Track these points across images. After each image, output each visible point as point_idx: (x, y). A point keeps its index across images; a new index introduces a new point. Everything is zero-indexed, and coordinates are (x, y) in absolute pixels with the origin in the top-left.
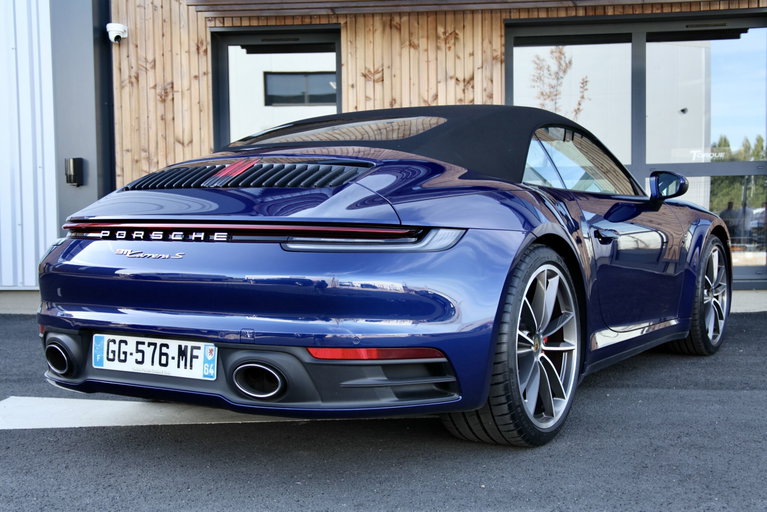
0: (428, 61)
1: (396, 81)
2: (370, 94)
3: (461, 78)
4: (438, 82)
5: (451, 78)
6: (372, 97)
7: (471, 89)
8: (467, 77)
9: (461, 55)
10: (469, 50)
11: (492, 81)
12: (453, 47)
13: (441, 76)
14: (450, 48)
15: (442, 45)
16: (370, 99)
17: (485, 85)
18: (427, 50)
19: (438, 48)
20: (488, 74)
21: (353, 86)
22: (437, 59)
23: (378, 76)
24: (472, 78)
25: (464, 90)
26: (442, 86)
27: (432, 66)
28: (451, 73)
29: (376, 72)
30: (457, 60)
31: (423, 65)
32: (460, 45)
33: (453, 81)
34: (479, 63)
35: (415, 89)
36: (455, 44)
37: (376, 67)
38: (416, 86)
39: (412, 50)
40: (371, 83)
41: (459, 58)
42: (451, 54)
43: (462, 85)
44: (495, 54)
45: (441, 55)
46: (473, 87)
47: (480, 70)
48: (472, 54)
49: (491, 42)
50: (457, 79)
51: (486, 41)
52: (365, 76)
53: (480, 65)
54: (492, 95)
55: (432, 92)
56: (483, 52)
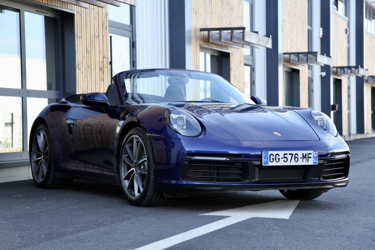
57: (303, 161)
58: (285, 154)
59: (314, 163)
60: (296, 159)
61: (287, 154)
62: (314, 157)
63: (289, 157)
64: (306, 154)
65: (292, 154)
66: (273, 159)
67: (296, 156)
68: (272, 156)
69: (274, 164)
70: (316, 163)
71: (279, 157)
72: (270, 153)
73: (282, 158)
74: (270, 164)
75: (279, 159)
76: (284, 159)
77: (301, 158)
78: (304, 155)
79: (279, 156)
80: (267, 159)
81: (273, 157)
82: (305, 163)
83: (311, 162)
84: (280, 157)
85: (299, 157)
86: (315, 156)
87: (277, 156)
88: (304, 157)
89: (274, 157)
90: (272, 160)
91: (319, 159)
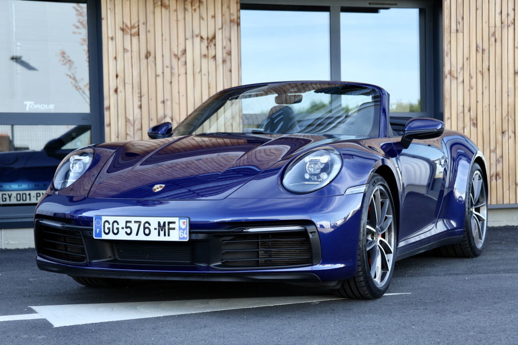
0: (177, 20)
1: (151, 36)
2: (128, 47)
3: (205, 37)
4: (186, 39)
5: (197, 36)
6: (130, 49)
7: (213, 47)
8: (210, 36)
9: (205, 16)
10: (211, 13)
11: (230, 41)
12: (198, 10)
13: (189, 35)
14: (195, 10)
15: (189, 6)
16: (128, 51)
17: (224, 44)
18: (176, 10)
19: (185, 9)
20: (228, 34)
21: (112, 39)
22: (185, 19)
23: (134, 31)
24: (214, 37)
25: (208, 47)
26: (189, 43)
27: (181, 24)
28: (197, 32)
29: (132, 27)
30: (202, 21)
31: (174, 23)
32: (203, 8)
33: (199, 39)
34: (219, 25)
35: (167, 44)
36: (199, 7)
37: (132, 24)
38: (168, 42)
39: (164, 9)
40: (129, 37)
41: (203, 19)
42: (196, 15)
43: (205, 43)
44: (232, 18)
45: (189, 15)
46: (215, 45)
47: (221, 31)
48: (214, 17)
49: (229, 7)
50: (202, 38)
51: (225, 6)
52: (123, 30)
53: (220, 26)
54: (231, 52)
55: (181, 48)
56: (223, 15)
57: (159, 235)
58: (127, 222)
59: (180, 238)
60: (147, 231)
61: (130, 222)
62: (180, 228)
63: (134, 227)
64: (165, 223)
65: (140, 222)
66: (109, 228)
67: (147, 225)
68: (107, 224)
69: (111, 237)
70: (184, 238)
71: (118, 226)
73: (123, 228)
74: (104, 237)
75: (118, 229)
76: (125, 230)
77: (155, 229)
78: (162, 225)
79: (118, 224)
82: (162, 238)
83: (175, 236)
85: (152, 228)
86: (183, 227)
88: (161, 227)
89: (111, 226)
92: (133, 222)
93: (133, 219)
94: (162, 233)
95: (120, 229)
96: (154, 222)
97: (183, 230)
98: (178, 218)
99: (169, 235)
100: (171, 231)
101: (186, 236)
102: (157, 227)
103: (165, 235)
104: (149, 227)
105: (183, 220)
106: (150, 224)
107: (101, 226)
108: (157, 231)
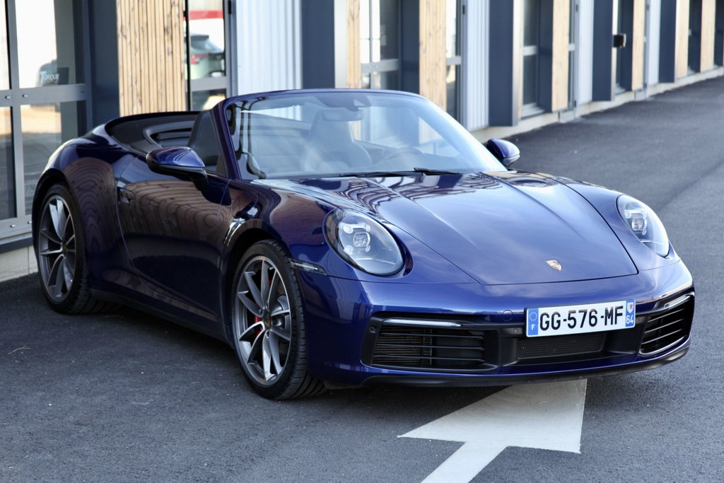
59: (627, 325)
60: (593, 321)
62: (627, 313)
66: (547, 322)
67: (593, 314)
70: (631, 324)
71: (559, 319)
72: (542, 310)
73: (565, 320)
75: (559, 322)
76: (568, 322)
77: (602, 317)
80: (537, 323)
81: (548, 319)
83: (621, 324)
84: (561, 319)
85: (598, 316)
86: (630, 311)
87: (556, 318)
89: (550, 319)
90: (545, 326)
91: (636, 316)
92: (577, 312)
93: (577, 308)
94: (609, 321)
95: (562, 322)
96: (600, 308)
97: (630, 314)
98: (625, 302)
99: (616, 323)
100: (618, 317)
101: (632, 321)
102: (604, 315)
103: (612, 324)
104: (596, 315)
105: (631, 303)
106: (596, 313)
107: (537, 320)
108: (604, 318)
